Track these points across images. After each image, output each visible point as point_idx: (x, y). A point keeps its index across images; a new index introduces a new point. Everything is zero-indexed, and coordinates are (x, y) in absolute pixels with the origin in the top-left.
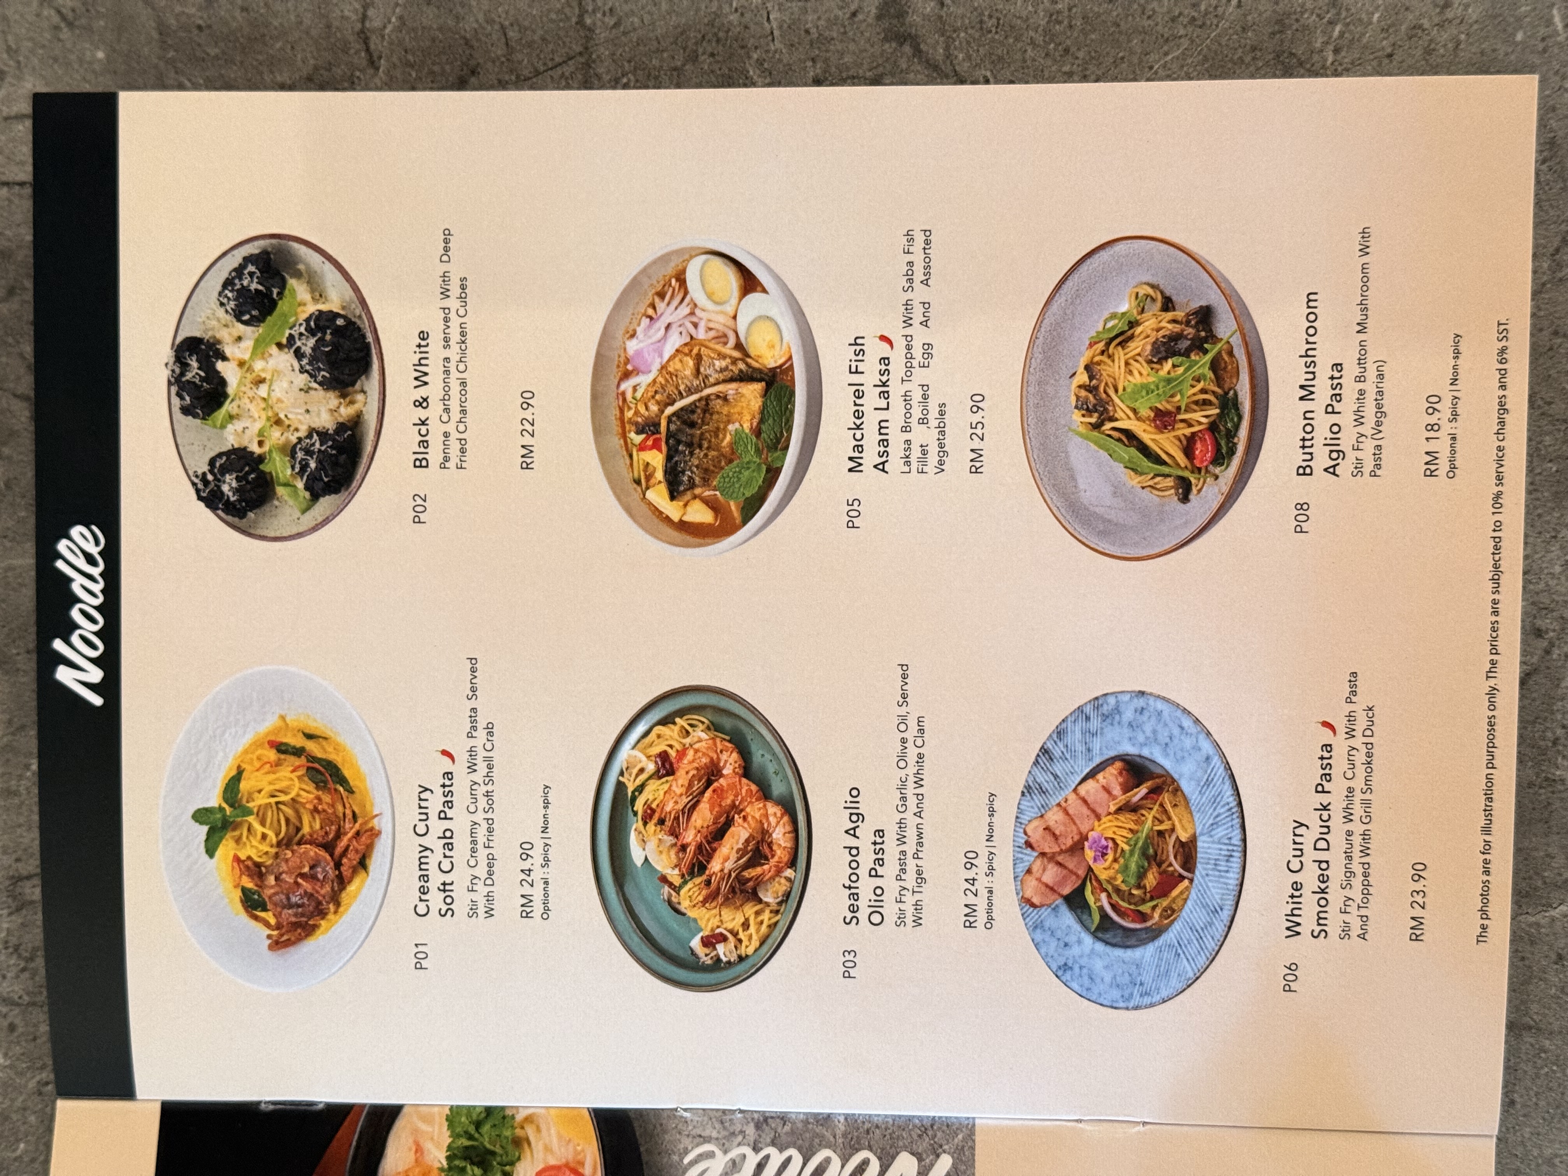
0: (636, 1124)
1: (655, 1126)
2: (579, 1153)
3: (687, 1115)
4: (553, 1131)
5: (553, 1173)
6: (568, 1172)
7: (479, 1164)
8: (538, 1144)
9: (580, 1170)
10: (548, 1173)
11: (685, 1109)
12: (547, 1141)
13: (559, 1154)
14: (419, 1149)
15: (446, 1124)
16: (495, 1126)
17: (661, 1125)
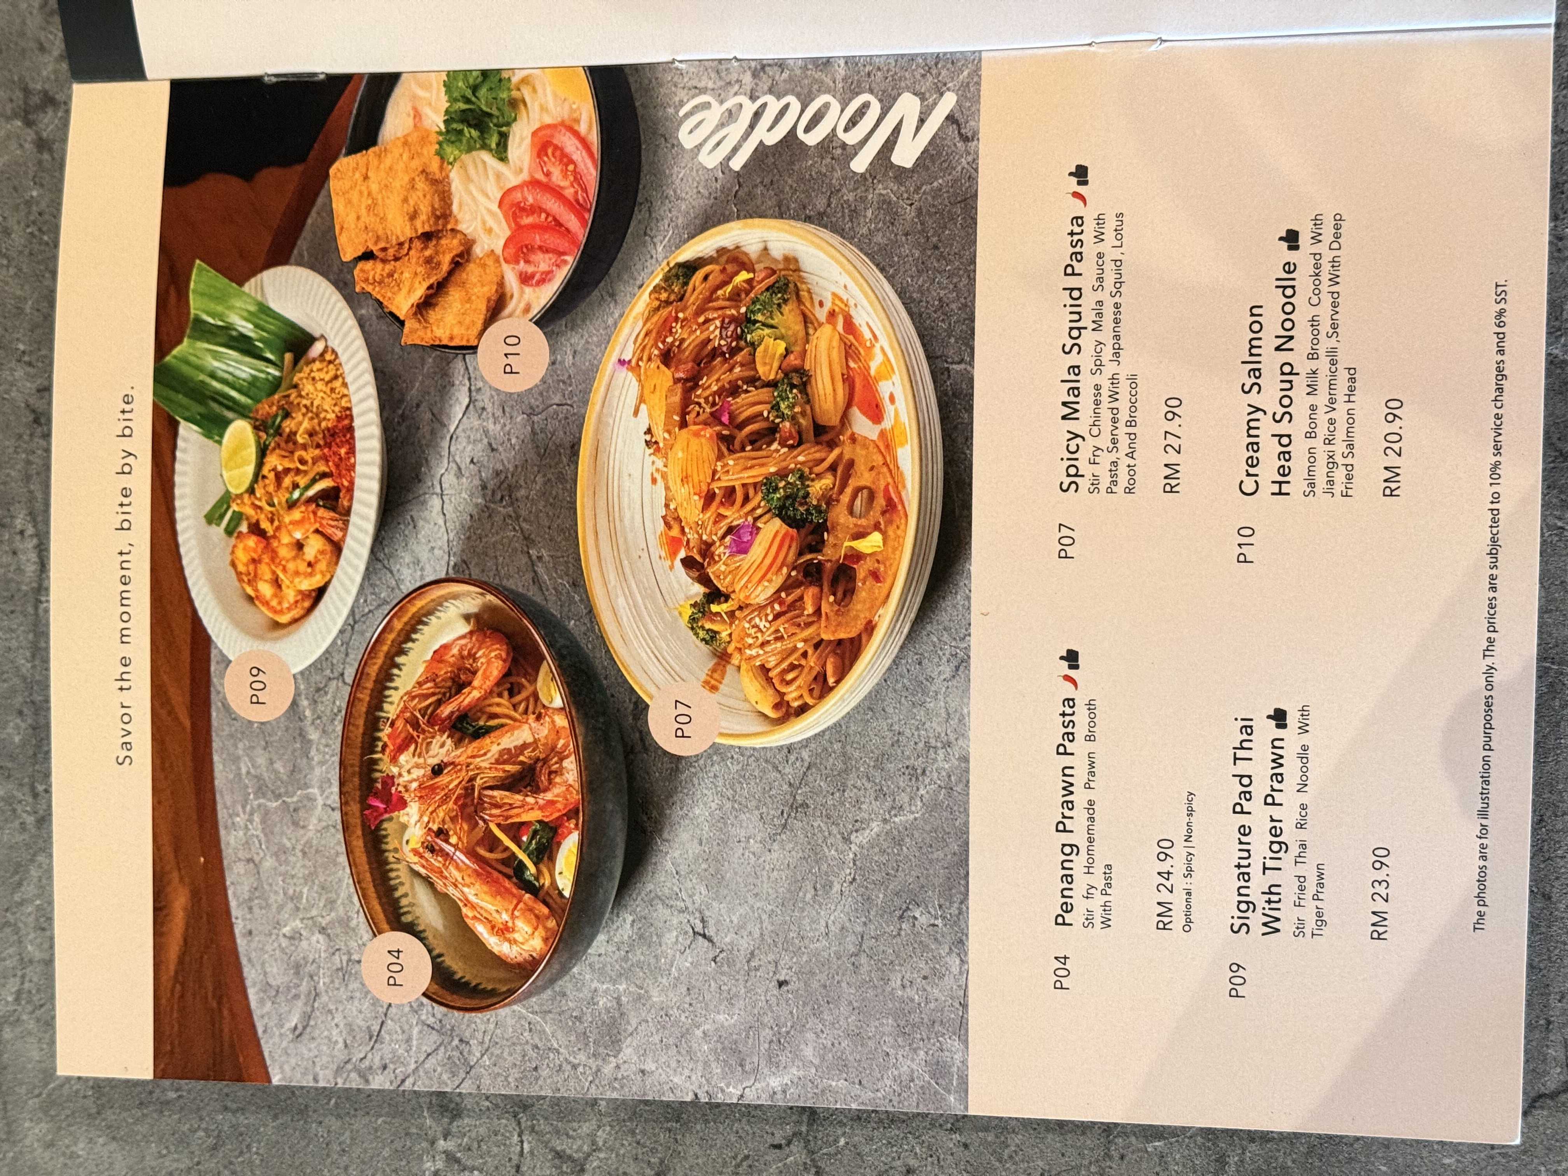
0: (631, 80)
1: (650, 82)
2: (575, 111)
3: (682, 66)
4: (549, 91)
5: (548, 132)
6: (563, 130)
7: (476, 127)
8: (533, 105)
9: (576, 128)
10: (543, 132)
11: (681, 62)
12: (543, 102)
13: (555, 114)
14: (417, 115)
15: (443, 89)
16: (491, 89)
17: (657, 79)
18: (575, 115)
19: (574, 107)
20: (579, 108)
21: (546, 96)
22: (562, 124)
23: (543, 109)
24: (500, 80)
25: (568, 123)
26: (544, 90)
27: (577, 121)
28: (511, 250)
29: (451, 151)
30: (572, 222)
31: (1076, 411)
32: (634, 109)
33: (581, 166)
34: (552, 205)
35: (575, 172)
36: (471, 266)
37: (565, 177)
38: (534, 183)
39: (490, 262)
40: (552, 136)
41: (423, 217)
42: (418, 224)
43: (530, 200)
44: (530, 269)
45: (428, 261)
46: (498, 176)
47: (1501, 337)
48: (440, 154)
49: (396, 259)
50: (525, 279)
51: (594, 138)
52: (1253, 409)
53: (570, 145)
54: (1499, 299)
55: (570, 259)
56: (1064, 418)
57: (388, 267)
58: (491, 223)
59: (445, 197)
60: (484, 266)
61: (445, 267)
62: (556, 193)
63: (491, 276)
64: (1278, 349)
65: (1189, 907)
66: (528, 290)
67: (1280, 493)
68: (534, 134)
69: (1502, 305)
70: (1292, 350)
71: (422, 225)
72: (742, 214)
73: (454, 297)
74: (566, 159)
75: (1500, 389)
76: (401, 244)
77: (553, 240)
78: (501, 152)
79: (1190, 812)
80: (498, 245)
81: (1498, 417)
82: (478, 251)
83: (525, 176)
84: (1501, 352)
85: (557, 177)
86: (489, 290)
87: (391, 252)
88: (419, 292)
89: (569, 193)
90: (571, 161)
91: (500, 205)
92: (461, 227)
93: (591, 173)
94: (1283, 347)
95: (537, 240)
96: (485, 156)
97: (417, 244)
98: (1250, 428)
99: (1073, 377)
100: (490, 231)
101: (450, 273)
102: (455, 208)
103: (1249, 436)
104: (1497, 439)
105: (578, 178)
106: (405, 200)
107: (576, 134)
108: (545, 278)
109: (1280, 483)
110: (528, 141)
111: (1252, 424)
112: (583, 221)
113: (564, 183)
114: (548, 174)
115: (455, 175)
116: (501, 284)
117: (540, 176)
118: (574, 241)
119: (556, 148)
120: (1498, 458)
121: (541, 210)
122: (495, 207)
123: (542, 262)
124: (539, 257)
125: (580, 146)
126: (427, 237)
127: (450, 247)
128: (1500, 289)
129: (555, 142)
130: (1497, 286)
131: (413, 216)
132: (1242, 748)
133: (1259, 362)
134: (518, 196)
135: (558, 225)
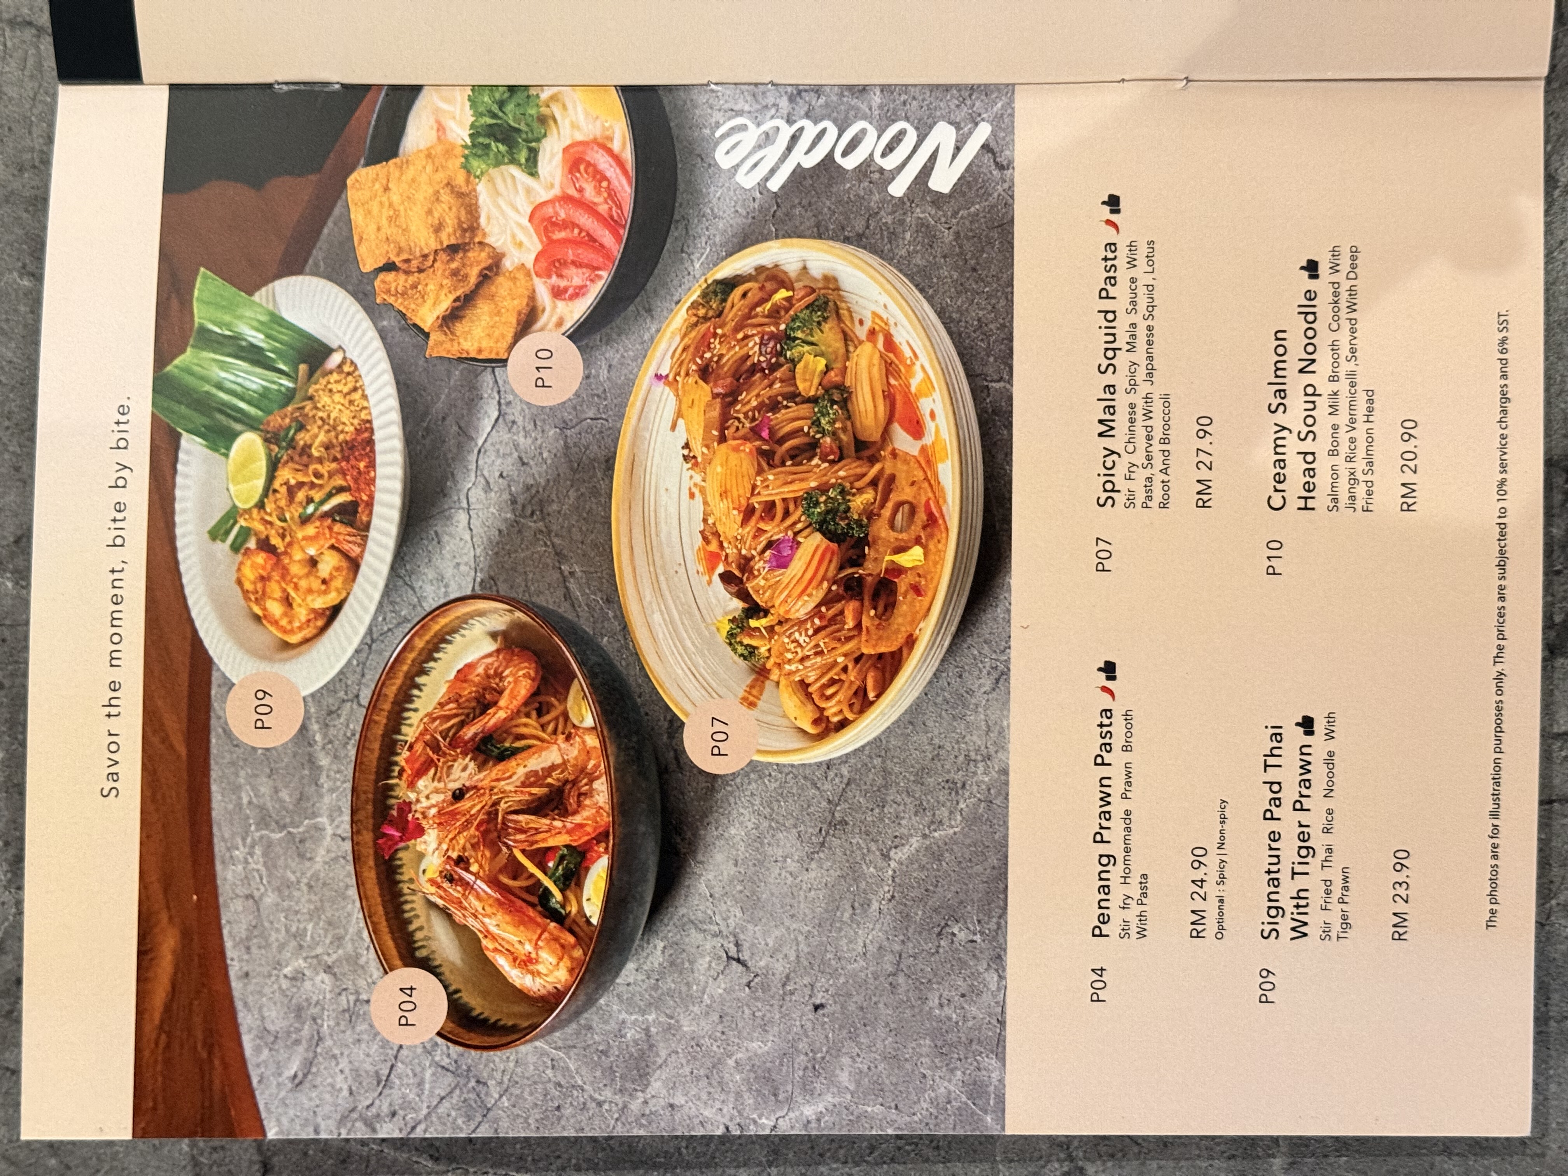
0: (665, 100)
1: (685, 103)
2: (607, 129)
3: (718, 88)
4: (580, 109)
5: (580, 149)
6: (596, 148)
7: (503, 141)
8: (564, 123)
9: (609, 145)
10: (575, 149)
11: (716, 84)
12: (574, 119)
13: (587, 130)
14: (441, 128)
15: (468, 104)
16: (519, 105)
17: (692, 100)
18: (607, 133)
19: (607, 125)
20: (611, 127)
21: (576, 114)
22: (595, 141)
23: (574, 126)
24: (528, 97)
25: (600, 141)
26: (575, 108)
27: (611, 139)
28: (543, 264)
29: (477, 165)
30: (607, 238)
31: (1112, 428)
32: (670, 128)
33: (615, 183)
34: (586, 221)
35: (609, 189)
36: (500, 279)
37: (599, 193)
38: (565, 199)
39: (520, 276)
40: (584, 153)
41: (450, 230)
42: (444, 236)
43: (562, 215)
44: (563, 283)
45: (455, 273)
46: (528, 191)
47: (1504, 362)
48: (466, 167)
49: (421, 271)
50: (558, 293)
51: (628, 156)
52: (1279, 428)
53: (604, 162)
54: (1501, 327)
55: (604, 274)
56: (1101, 435)
57: (411, 279)
58: (521, 236)
59: (472, 210)
60: (514, 279)
61: (473, 280)
62: (590, 209)
63: (522, 290)
64: (1301, 371)
65: (1221, 913)
66: (560, 304)
67: (1306, 508)
68: (566, 150)
69: (1504, 334)
70: (1314, 372)
71: (448, 237)
72: (781, 233)
73: (483, 310)
74: (599, 177)
75: (1504, 411)
76: (425, 256)
77: (587, 255)
78: (531, 166)
79: (1223, 819)
80: (529, 260)
81: (1503, 437)
82: (508, 264)
83: (556, 191)
84: (1504, 376)
85: (590, 193)
86: (520, 304)
87: (414, 264)
88: (445, 304)
89: (603, 209)
90: (605, 178)
91: (531, 219)
92: (489, 240)
93: (626, 191)
94: (1306, 369)
95: (570, 255)
96: (514, 170)
97: (443, 256)
98: (1277, 446)
99: (1108, 396)
100: (520, 245)
101: (479, 285)
102: (483, 221)
103: (1277, 453)
104: (1504, 457)
105: (612, 194)
106: (430, 212)
107: (610, 152)
108: (579, 292)
109: (1306, 498)
110: (560, 156)
111: (1279, 442)
112: (618, 238)
113: (597, 200)
114: (581, 190)
115: (482, 189)
116: (532, 298)
117: (572, 192)
118: (608, 256)
119: (589, 164)
120: (1504, 476)
121: (574, 225)
122: (525, 222)
123: (576, 276)
124: (572, 271)
125: (613, 164)
126: (453, 249)
127: (477, 260)
128: (1502, 318)
129: (588, 158)
130: (1499, 316)
131: (438, 229)
132: (1273, 755)
133: (1284, 384)
134: (550, 211)
135: (591, 241)
